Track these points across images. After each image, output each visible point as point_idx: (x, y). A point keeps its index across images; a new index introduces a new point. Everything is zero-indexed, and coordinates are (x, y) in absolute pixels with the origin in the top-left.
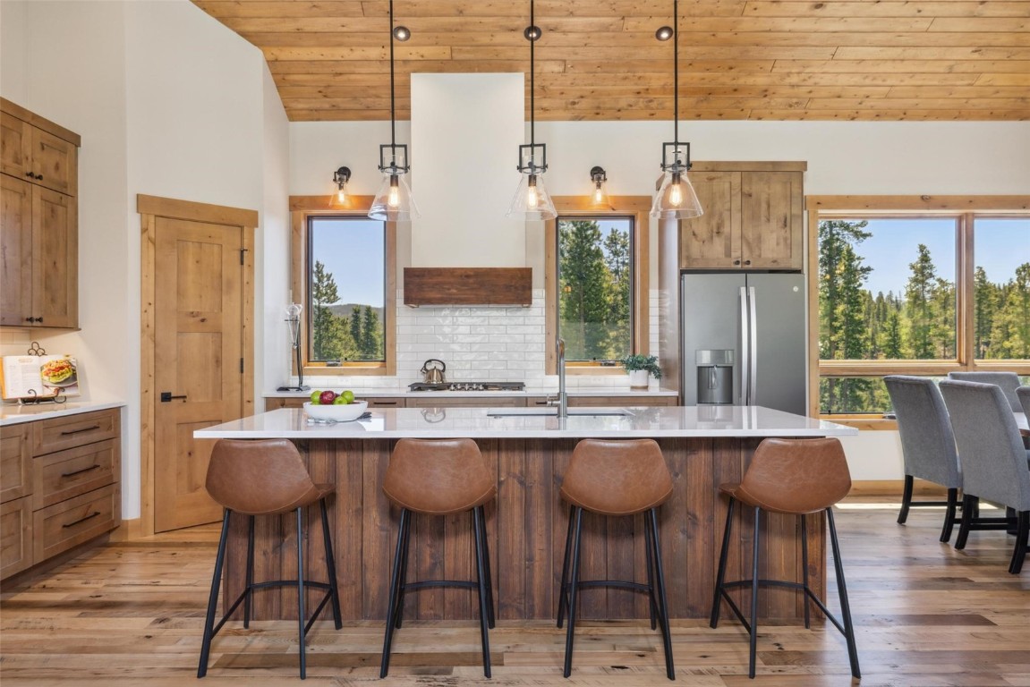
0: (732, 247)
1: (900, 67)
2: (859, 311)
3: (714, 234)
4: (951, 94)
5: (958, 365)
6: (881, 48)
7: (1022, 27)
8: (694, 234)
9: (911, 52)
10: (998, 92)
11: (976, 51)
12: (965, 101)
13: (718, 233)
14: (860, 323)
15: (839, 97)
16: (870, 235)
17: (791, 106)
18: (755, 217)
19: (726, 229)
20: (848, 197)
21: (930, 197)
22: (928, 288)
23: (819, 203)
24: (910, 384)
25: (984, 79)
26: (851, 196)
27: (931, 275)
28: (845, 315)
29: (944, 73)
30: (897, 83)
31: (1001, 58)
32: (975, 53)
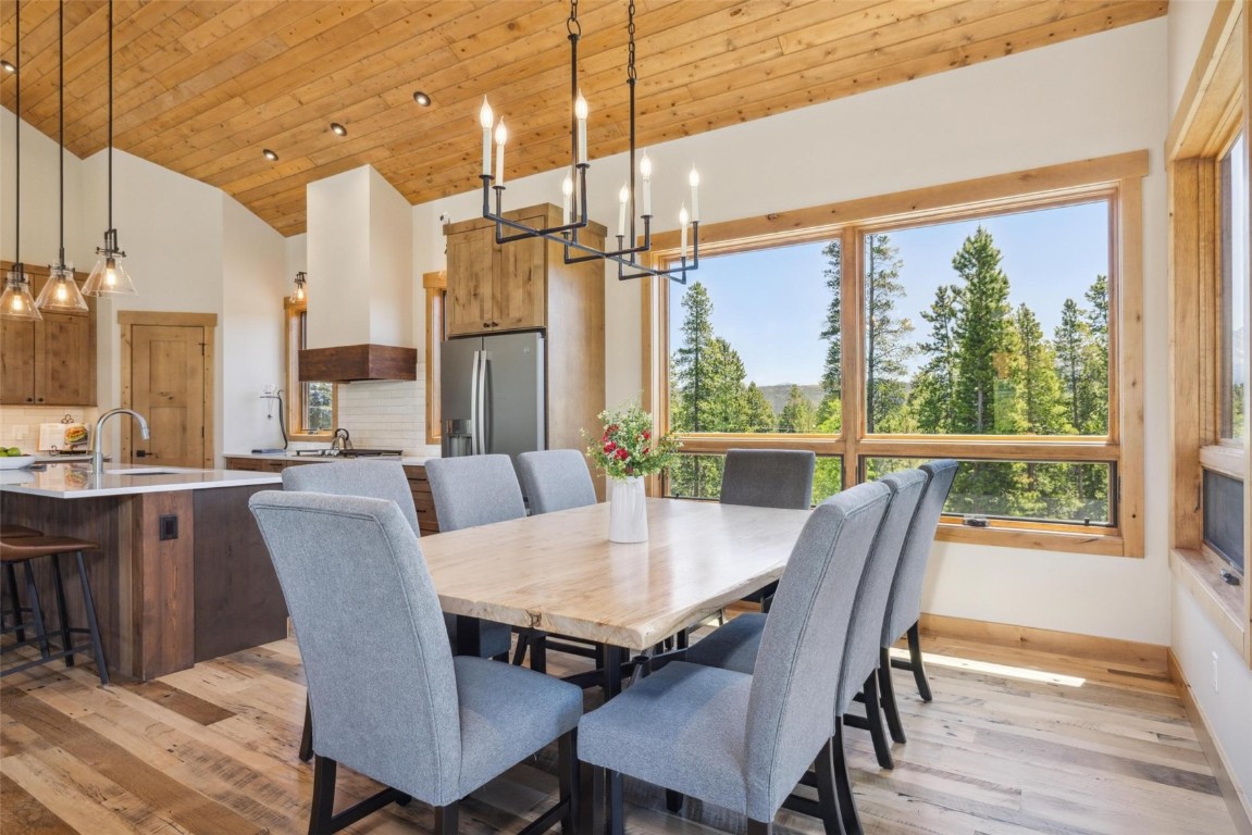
0: (485, 308)
3: (472, 297)
8: (457, 299)
13: (475, 295)
18: (504, 274)
19: (481, 291)
21: (778, 215)
29: (729, 51)
30: (687, 80)
31: (779, 9)
32: (737, 16)
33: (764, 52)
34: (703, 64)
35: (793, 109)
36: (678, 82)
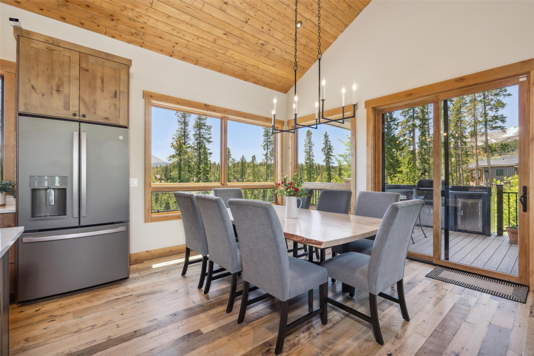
0: (71, 103)
1: (190, 30)
2: (208, 167)
3: (54, 92)
4: (216, 56)
5: (220, 185)
6: (180, 12)
7: (243, 27)
8: (33, 88)
9: (195, 22)
10: (235, 62)
11: (225, 34)
12: (223, 63)
13: (58, 91)
14: (208, 171)
15: (161, 38)
16: (212, 142)
17: (132, 34)
18: (92, 87)
19: (65, 90)
20: (168, 96)
21: (209, 105)
22: (230, 161)
23: (151, 96)
24: (184, 197)
25: (229, 53)
26: (169, 96)
27: (230, 157)
28: (203, 168)
29: (212, 42)
30: (191, 40)
31: (236, 43)
32: (225, 35)
33: (221, 50)
34: (200, 39)
35: (213, 70)
36: (186, 38)
